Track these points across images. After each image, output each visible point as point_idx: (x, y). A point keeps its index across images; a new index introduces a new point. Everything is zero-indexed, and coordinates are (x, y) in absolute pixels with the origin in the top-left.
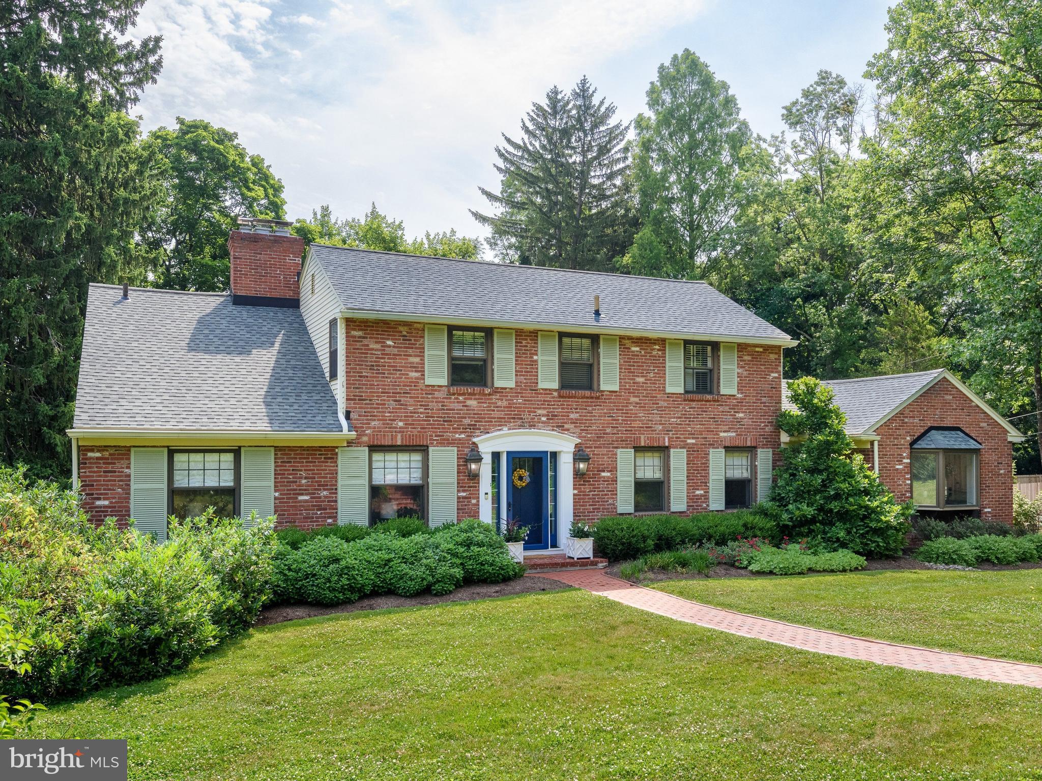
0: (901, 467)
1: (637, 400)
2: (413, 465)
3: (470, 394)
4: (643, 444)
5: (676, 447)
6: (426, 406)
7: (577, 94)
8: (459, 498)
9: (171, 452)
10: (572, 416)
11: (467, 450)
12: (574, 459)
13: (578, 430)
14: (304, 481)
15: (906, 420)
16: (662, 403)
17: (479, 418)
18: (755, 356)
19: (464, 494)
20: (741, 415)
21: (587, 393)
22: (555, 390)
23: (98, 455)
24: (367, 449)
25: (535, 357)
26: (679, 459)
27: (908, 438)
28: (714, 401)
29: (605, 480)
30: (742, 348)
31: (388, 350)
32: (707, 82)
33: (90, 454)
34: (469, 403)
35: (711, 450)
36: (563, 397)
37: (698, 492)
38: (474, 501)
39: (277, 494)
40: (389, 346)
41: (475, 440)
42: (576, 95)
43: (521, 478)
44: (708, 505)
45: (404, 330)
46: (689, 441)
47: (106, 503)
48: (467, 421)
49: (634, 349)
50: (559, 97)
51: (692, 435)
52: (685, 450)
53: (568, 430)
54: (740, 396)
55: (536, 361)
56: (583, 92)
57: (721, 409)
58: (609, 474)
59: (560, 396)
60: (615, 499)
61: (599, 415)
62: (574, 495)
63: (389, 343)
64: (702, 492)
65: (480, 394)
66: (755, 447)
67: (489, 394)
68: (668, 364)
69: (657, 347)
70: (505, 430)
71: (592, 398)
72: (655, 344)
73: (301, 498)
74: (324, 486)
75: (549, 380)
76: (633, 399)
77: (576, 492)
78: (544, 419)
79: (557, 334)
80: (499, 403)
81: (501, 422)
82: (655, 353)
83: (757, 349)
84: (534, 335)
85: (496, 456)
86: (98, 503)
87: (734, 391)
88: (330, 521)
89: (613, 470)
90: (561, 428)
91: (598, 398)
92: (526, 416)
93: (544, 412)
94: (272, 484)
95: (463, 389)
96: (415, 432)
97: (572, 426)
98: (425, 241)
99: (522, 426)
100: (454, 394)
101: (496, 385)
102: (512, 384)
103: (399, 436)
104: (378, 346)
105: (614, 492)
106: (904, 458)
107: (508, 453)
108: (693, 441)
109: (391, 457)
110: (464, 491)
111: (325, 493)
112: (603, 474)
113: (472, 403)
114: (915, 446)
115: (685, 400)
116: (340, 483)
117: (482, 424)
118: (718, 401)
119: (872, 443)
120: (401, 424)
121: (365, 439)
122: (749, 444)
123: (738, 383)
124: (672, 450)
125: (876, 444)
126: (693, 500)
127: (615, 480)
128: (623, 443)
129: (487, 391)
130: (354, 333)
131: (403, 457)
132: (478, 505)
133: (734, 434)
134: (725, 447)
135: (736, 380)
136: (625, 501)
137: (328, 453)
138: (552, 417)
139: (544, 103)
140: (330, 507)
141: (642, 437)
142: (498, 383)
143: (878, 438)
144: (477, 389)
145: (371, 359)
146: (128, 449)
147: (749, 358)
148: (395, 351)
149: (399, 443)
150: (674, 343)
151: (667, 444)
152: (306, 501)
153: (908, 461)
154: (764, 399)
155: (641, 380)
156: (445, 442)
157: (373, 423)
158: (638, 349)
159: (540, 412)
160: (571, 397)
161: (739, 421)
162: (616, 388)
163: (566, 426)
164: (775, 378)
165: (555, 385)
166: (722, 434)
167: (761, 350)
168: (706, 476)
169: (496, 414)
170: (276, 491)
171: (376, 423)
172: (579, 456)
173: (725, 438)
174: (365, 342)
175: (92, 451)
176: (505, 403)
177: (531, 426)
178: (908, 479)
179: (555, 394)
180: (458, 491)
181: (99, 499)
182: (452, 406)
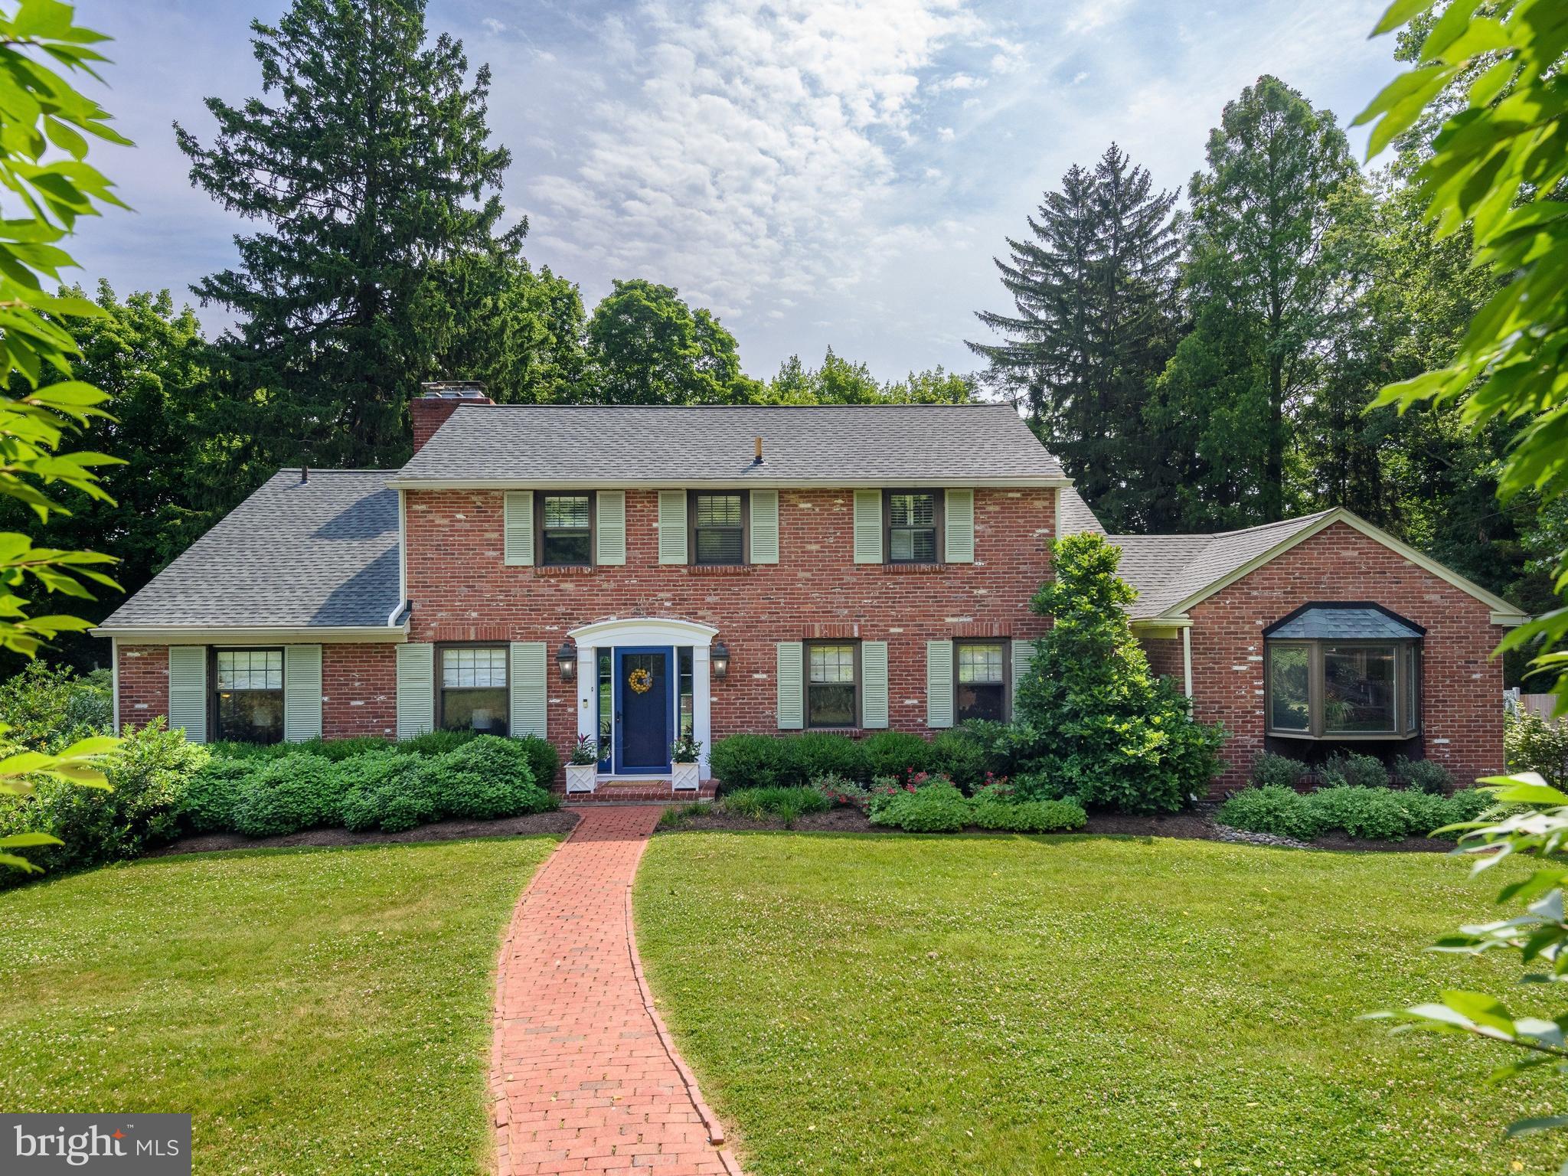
0: (1244, 668)
1: (808, 575)
2: (495, 664)
3: (564, 575)
4: (817, 635)
5: (872, 639)
6: (508, 594)
7: (1103, 168)
8: (549, 705)
9: (213, 652)
10: (709, 599)
11: (560, 646)
12: (712, 656)
13: (717, 618)
14: (357, 684)
15: (1255, 593)
16: (847, 579)
17: (579, 605)
18: (1007, 506)
19: (558, 701)
20: (982, 592)
21: (730, 568)
22: (684, 566)
23: (137, 654)
24: (431, 645)
25: (655, 525)
26: (876, 656)
27: (1260, 622)
28: (935, 572)
29: (760, 684)
30: (981, 494)
31: (458, 526)
32: (1297, 115)
33: (129, 654)
34: (563, 586)
35: (930, 643)
36: (695, 575)
37: (908, 702)
38: (570, 710)
39: (326, 699)
40: (460, 521)
41: (570, 633)
42: (1103, 171)
43: (640, 681)
44: (925, 721)
45: (478, 500)
46: (892, 630)
47: (145, 706)
48: (561, 609)
49: (802, 506)
50: (1081, 177)
51: (898, 621)
52: (885, 643)
53: (703, 618)
54: (980, 564)
55: (656, 529)
56: (1112, 165)
57: (947, 583)
58: (765, 676)
59: (691, 574)
60: (774, 710)
61: (749, 599)
62: (712, 703)
63: (460, 516)
64: (915, 702)
65: (577, 575)
66: (1010, 638)
67: (591, 575)
68: (856, 525)
69: (840, 501)
70: (613, 619)
71: (739, 574)
72: (836, 497)
73: (353, 703)
74: (380, 690)
75: (673, 552)
76: (801, 575)
77: (715, 699)
78: (668, 604)
79: (685, 494)
80: (605, 586)
81: (607, 610)
82: (836, 509)
83: (1010, 495)
84: (652, 495)
85: (602, 653)
86: (138, 706)
87: (969, 558)
88: (388, 730)
89: (772, 670)
90: (693, 615)
91: (748, 574)
92: (642, 600)
93: (669, 595)
94: (319, 686)
95: (554, 569)
96: (493, 624)
97: (710, 612)
98: (909, 385)
99: (635, 615)
100: (543, 576)
101: (599, 563)
102: (621, 560)
103: (473, 629)
104: (446, 521)
105: (773, 700)
106: (1251, 654)
107: (616, 648)
108: (901, 630)
109: (467, 655)
110: (557, 697)
111: (382, 698)
112: (756, 676)
113: (568, 586)
114: (1274, 635)
115: (885, 573)
116: (400, 686)
117: (582, 612)
118: (941, 572)
119: (1181, 630)
120: (474, 615)
121: (430, 633)
122: (996, 633)
123: (977, 545)
124: (864, 643)
125: (1186, 631)
126: (898, 713)
127: (773, 684)
128: (788, 634)
129: (587, 570)
130: (416, 507)
131: (483, 654)
132: (575, 714)
133: (970, 619)
134: (953, 639)
135: (972, 541)
136: (790, 712)
137: (386, 650)
138: (678, 601)
139: (1061, 190)
140: (390, 716)
141: (817, 625)
142: (601, 560)
143: (1190, 623)
144: (573, 569)
145: (437, 538)
146: (166, 647)
147: (997, 508)
148: (467, 526)
149: (472, 638)
150: (867, 493)
151: (856, 635)
152: (359, 707)
153: (1260, 658)
154: (1023, 568)
155: (814, 547)
156: (532, 636)
157: (440, 615)
158: (809, 505)
159: (661, 595)
160: (708, 575)
161: (979, 600)
162: (775, 559)
163: (700, 613)
164: (1045, 535)
165: (683, 560)
166: (949, 620)
167: (1018, 495)
168: (923, 680)
169: (600, 599)
170: (324, 695)
171: (444, 614)
172: (718, 651)
173: (954, 625)
174: (430, 517)
175: (131, 650)
176: (613, 585)
177: (649, 614)
178: (1259, 688)
179: (684, 571)
180: (549, 697)
181: (138, 702)
182: (541, 591)
